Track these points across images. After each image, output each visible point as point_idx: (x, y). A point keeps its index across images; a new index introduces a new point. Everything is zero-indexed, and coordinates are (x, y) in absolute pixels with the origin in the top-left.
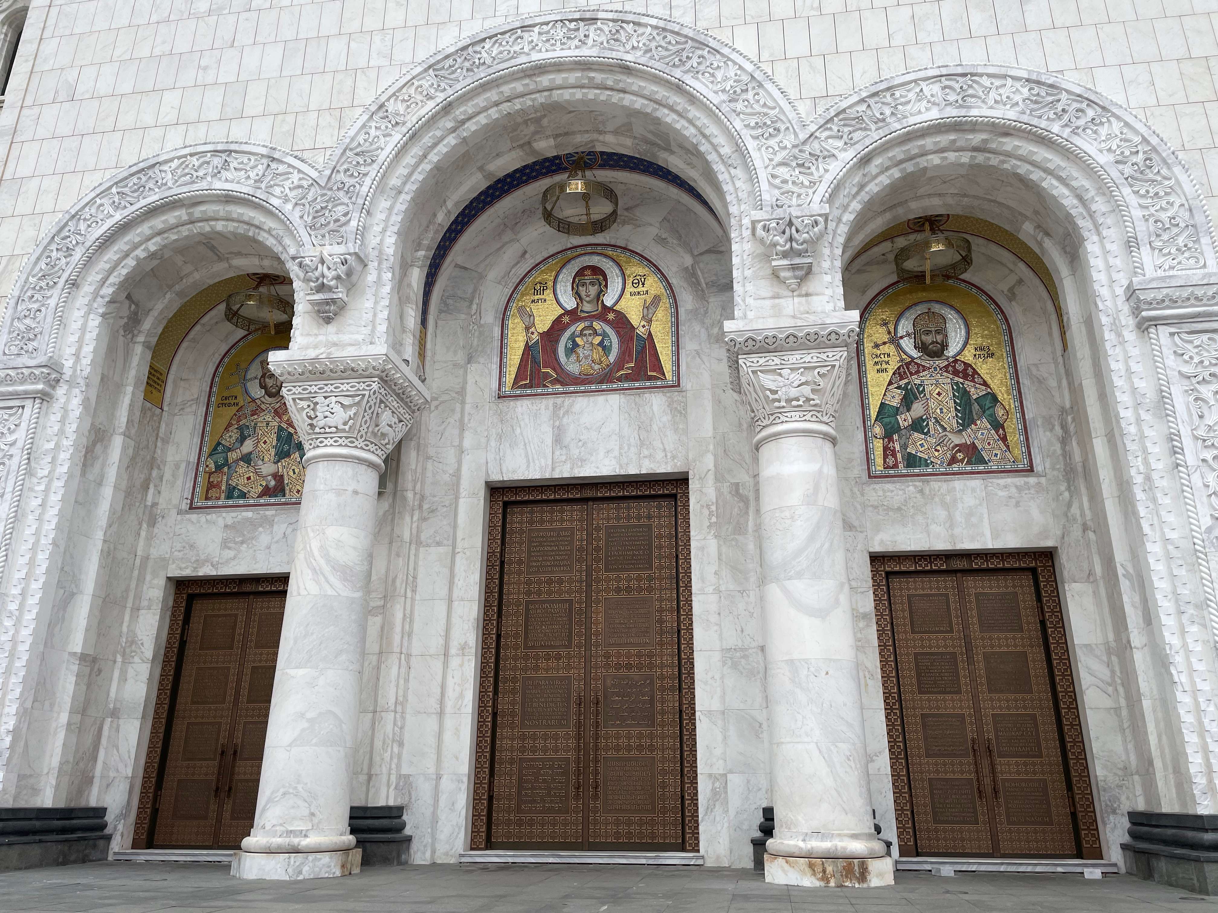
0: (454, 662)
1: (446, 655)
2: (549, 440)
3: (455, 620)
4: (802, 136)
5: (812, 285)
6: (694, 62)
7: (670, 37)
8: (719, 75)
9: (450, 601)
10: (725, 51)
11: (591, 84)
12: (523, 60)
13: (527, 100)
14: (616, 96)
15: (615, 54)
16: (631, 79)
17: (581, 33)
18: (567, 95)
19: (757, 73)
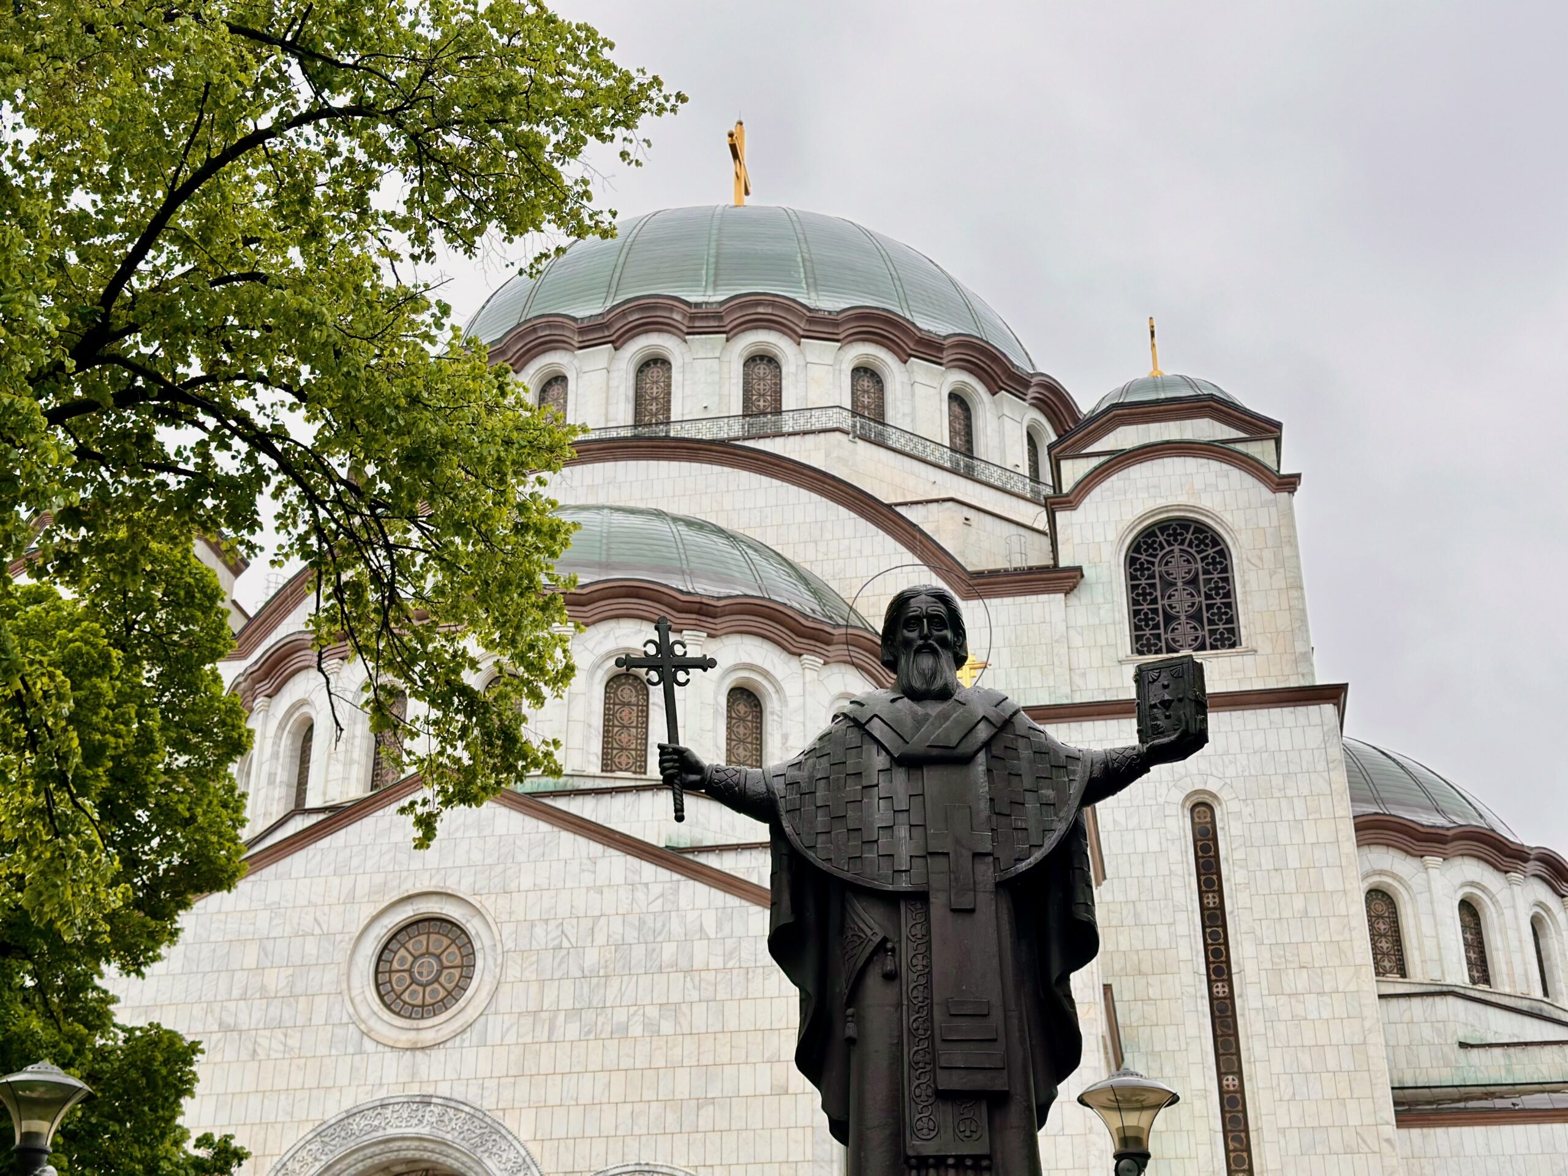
6: (490, 1145)
7: (477, 1123)
8: (505, 1155)
10: (510, 1138)
11: (425, 1149)
12: (380, 1133)
13: (384, 1158)
14: (442, 1159)
15: (440, 1134)
16: (450, 1151)
17: (420, 1114)
18: (410, 1154)
19: (528, 1159)
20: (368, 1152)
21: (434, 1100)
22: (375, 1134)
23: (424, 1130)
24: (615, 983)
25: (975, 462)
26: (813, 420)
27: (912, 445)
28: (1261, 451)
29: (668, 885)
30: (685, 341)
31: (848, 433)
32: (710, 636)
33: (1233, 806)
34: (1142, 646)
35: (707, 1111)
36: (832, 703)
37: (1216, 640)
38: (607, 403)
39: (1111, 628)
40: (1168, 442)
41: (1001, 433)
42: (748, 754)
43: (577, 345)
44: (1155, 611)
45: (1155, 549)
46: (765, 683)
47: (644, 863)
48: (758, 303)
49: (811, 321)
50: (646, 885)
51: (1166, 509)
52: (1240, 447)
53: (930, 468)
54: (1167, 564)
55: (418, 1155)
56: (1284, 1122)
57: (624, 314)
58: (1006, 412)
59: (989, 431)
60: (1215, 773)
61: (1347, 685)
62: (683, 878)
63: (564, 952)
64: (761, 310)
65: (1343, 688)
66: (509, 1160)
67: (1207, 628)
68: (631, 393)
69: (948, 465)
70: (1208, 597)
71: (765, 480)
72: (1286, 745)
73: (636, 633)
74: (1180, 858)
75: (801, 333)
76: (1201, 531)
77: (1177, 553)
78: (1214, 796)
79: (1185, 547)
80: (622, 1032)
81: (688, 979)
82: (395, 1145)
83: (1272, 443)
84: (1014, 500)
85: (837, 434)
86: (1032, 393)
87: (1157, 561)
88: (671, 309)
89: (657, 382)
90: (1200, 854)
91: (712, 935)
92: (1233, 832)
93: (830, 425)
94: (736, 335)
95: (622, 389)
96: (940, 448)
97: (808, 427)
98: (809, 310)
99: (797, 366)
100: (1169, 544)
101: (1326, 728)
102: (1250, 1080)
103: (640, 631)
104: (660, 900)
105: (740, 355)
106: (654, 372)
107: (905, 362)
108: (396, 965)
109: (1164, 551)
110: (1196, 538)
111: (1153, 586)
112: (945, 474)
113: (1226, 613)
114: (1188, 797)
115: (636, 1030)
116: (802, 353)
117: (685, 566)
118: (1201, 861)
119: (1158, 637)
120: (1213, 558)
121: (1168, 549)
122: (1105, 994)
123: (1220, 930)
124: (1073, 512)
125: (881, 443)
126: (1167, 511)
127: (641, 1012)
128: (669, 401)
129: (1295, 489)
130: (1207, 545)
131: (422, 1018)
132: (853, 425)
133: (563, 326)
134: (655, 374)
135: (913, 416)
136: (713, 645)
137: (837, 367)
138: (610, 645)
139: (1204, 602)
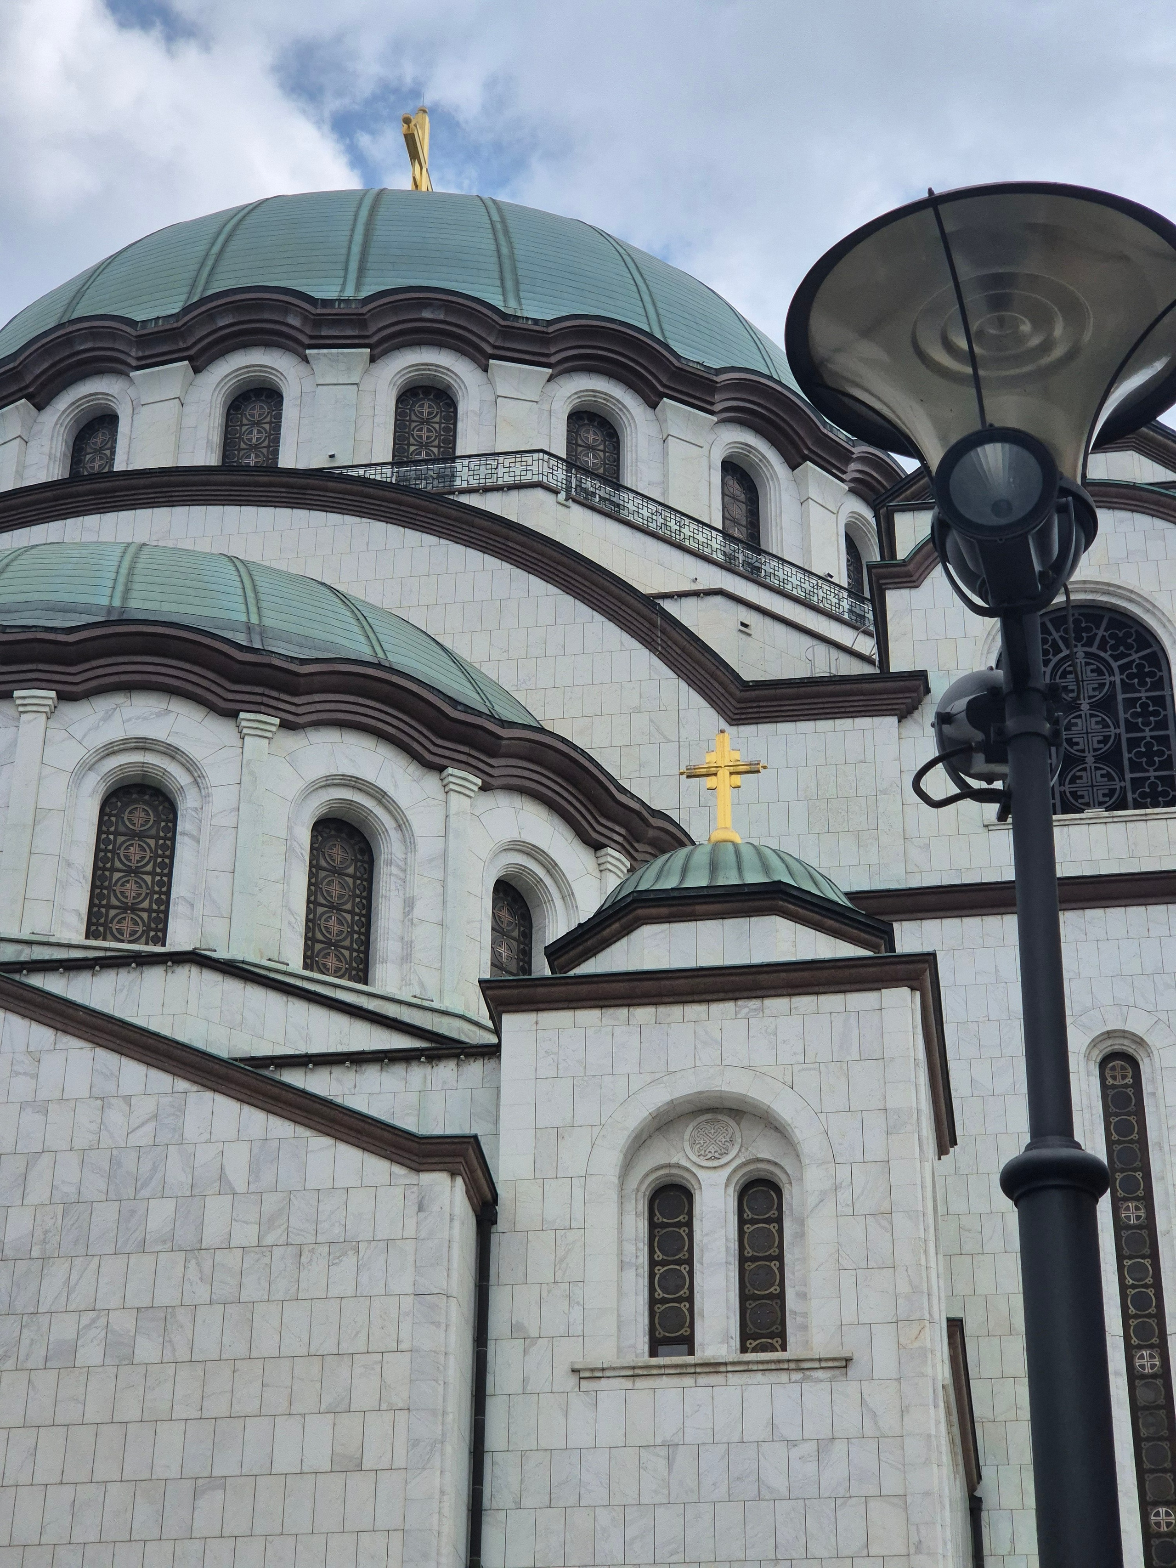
24: (58, 1271)
25: (761, 558)
26: (501, 471)
29: (168, 1100)
30: (305, 359)
31: (556, 492)
32: (285, 725)
33: (1171, 1058)
35: (211, 1502)
36: (496, 855)
37: (1144, 794)
38: (178, 451)
41: (804, 525)
42: (346, 929)
43: (134, 363)
46: (379, 811)
47: (125, 1061)
48: (421, 303)
49: (503, 331)
50: (127, 1099)
53: (689, 560)
54: (1064, 676)
57: (210, 315)
58: (814, 495)
60: (1143, 1003)
62: (195, 1088)
64: (426, 314)
67: (1128, 776)
69: (717, 556)
70: (1131, 727)
71: (412, 536)
73: (158, 715)
75: (490, 350)
76: (1121, 625)
77: (1080, 658)
78: (1140, 1041)
79: (1094, 649)
80: (65, 1358)
81: (192, 1264)
85: (540, 493)
86: (852, 468)
87: (1048, 669)
88: (286, 308)
89: (258, 423)
90: (1115, 1137)
91: (240, 1187)
92: (1170, 1100)
93: (528, 478)
94: (385, 353)
96: (706, 531)
97: (491, 481)
98: (504, 316)
99: (482, 402)
103: (167, 711)
104: (150, 1127)
105: (392, 383)
106: (257, 410)
107: (652, 405)
109: (1062, 655)
110: (1112, 636)
112: (712, 567)
113: (1160, 753)
114: (1095, 1039)
115: (91, 1354)
116: (490, 382)
117: (254, 619)
118: (1117, 1148)
120: (1140, 667)
121: (1065, 652)
122: (950, 1336)
123: (1147, 1262)
124: (914, 592)
125: (610, 513)
127: (102, 1321)
130: (1129, 647)
132: (569, 482)
133: (113, 334)
134: (256, 413)
135: (664, 483)
136: (291, 742)
137: (546, 407)
138: (114, 732)
139: (1124, 737)
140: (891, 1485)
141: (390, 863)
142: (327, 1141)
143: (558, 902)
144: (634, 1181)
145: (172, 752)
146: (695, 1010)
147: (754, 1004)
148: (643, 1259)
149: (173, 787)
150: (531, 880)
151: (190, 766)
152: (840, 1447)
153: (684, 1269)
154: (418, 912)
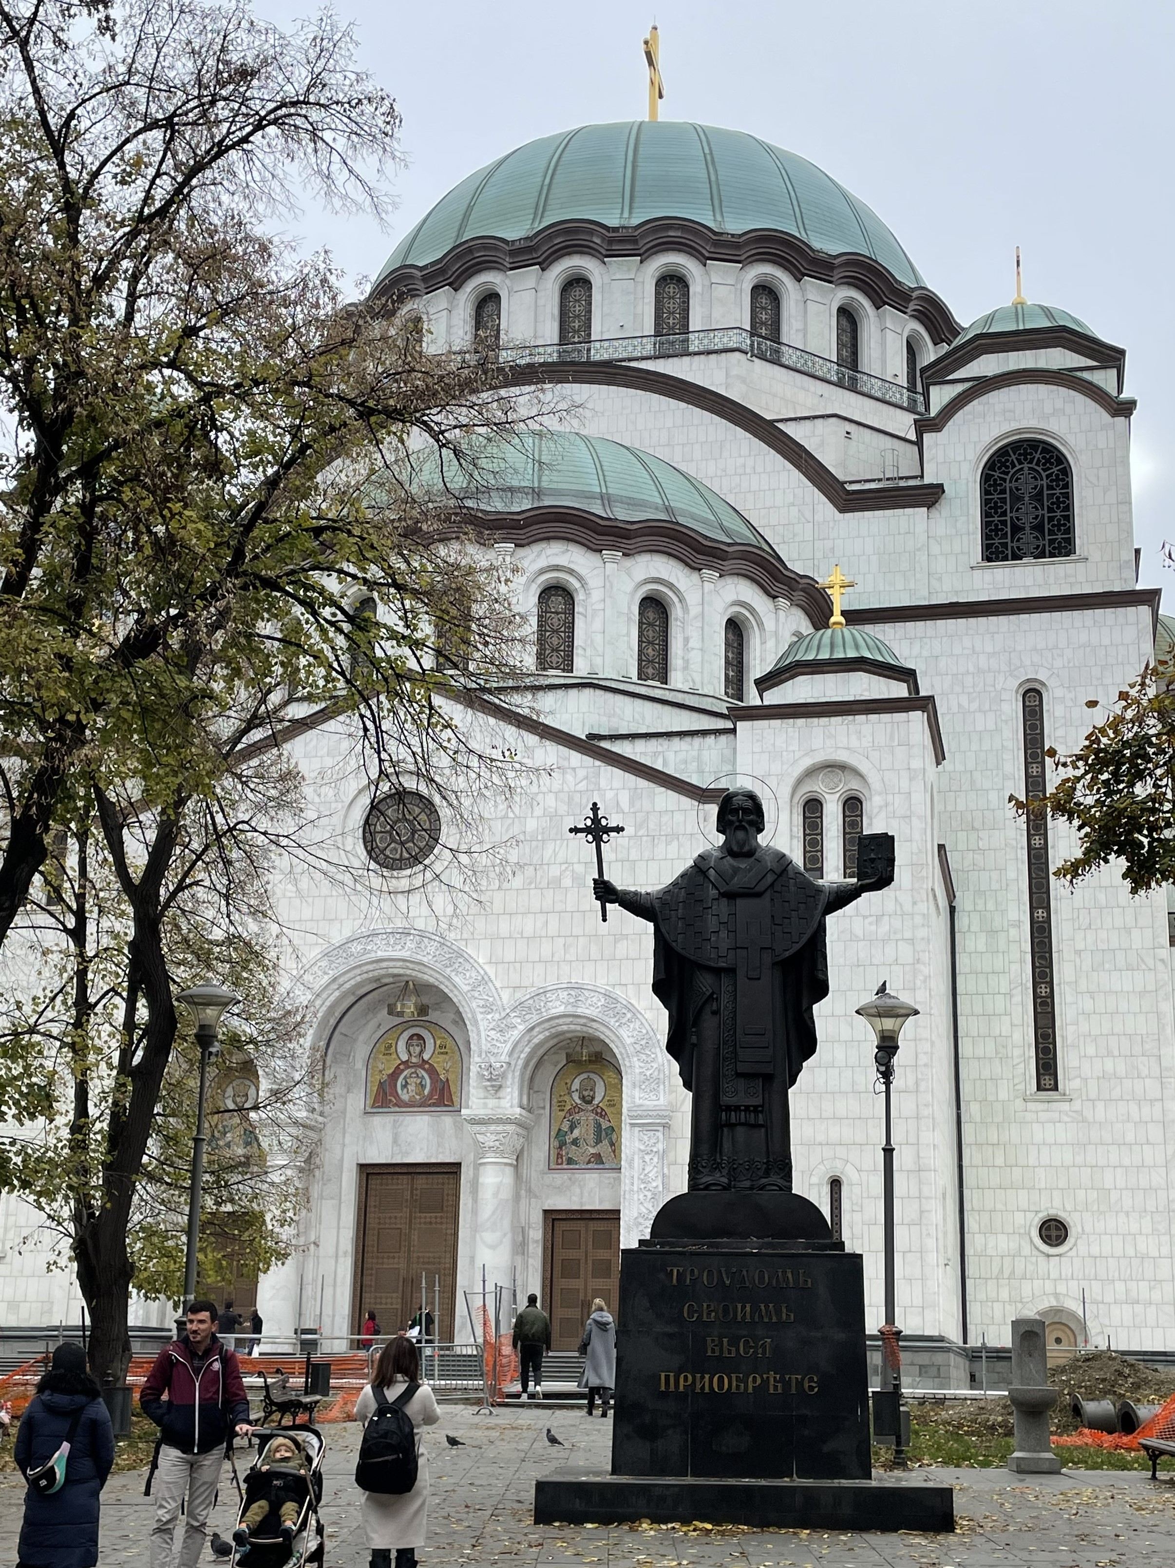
0: (341, 1260)
1: (337, 1257)
2: (390, 1140)
3: (342, 1240)
4: (503, 1014)
5: (501, 1094)
6: (457, 965)
7: (446, 949)
8: (468, 975)
9: (339, 1228)
10: (471, 961)
11: (408, 968)
12: (373, 955)
13: (376, 973)
14: (420, 975)
15: (419, 957)
16: (426, 970)
17: (402, 941)
18: (396, 971)
19: (486, 978)
20: (365, 968)
21: (412, 931)
22: (368, 956)
23: (405, 954)
24: (550, 847)
25: (859, 375)
26: (716, 340)
27: (803, 361)
28: (1105, 379)
29: (590, 770)
30: (604, 263)
31: (746, 353)
32: (624, 555)
33: (1059, 692)
34: (991, 553)
36: (726, 609)
37: (1054, 548)
38: (536, 321)
39: (965, 538)
40: (1024, 370)
41: (883, 343)
42: (657, 654)
43: (509, 266)
44: (1004, 523)
45: (1007, 467)
46: (670, 594)
47: (572, 752)
48: (670, 227)
49: (716, 244)
50: (574, 769)
51: (1019, 431)
52: (1086, 375)
53: (818, 382)
54: (1016, 481)
55: (401, 971)
56: (1080, 946)
57: (550, 237)
58: (888, 325)
59: (873, 345)
60: (1046, 664)
61: (1160, 590)
62: (603, 764)
63: (510, 821)
64: (673, 233)
65: (1157, 593)
66: (471, 977)
67: (1047, 537)
68: (556, 312)
69: (835, 379)
70: (1050, 510)
72: (1106, 641)
73: (563, 553)
74: (1011, 736)
75: (707, 254)
76: (1048, 451)
77: (1026, 471)
78: (1043, 684)
79: (1033, 466)
80: (555, 884)
82: (384, 964)
83: (1115, 371)
84: (891, 408)
85: (737, 354)
86: (912, 306)
87: (1008, 478)
88: (592, 232)
89: (579, 301)
90: (1028, 732)
91: (626, 810)
92: (1057, 714)
93: (732, 345)
94: (649, 258)
95: (548, 309)
96: (828, 364)
97: (712, 347)
98: (715, 233)
99: (703, 286)
100: (1020, 463)
101: (1140, 626)
102: (1056, 913)
103: (568, 550)
104: (585, 782)
105: (653, 276)
106: (577, 292)
107: (799, 281)
108: (378, 828)
109: (1016, 469)
110: (1044, 458)
111: (1004, 501)
112: (832, 387)
113: (1065, 525)
114: (1020, 685)
115: (567, 882)
116: (707, 273)
117: (604, 491)
118: (1029, 737)
119: (1005, 545)
120: (1057, 475)
121: (1018, 467)
122: (939, 852)
124: (939, 434)
125: (776, 360)
126: (1020, 433)
128: (590, 319)
129: (1131, 414)
130: (1052, 464)
131: (401, 869)
132: (752, 345)
133: (496, 248)
134: (577, 293)
135: (805, 331)
136: (628, 562)
137: (739, 286)
138: (542, 563)
139: (1047, 515)
140: (908, 935)
141: (676, 619)
142: (663, 789)
143: (756, 628)
144: (796, 800)
145: (571, 572)
146: (824, 721)
147: (850, 718)
148: (801, 834)
149: (571, 588)
150: (742, 618)
151: (580, 578)
152: (886, 918)
153: (819, 837)
154: (691, 644)
